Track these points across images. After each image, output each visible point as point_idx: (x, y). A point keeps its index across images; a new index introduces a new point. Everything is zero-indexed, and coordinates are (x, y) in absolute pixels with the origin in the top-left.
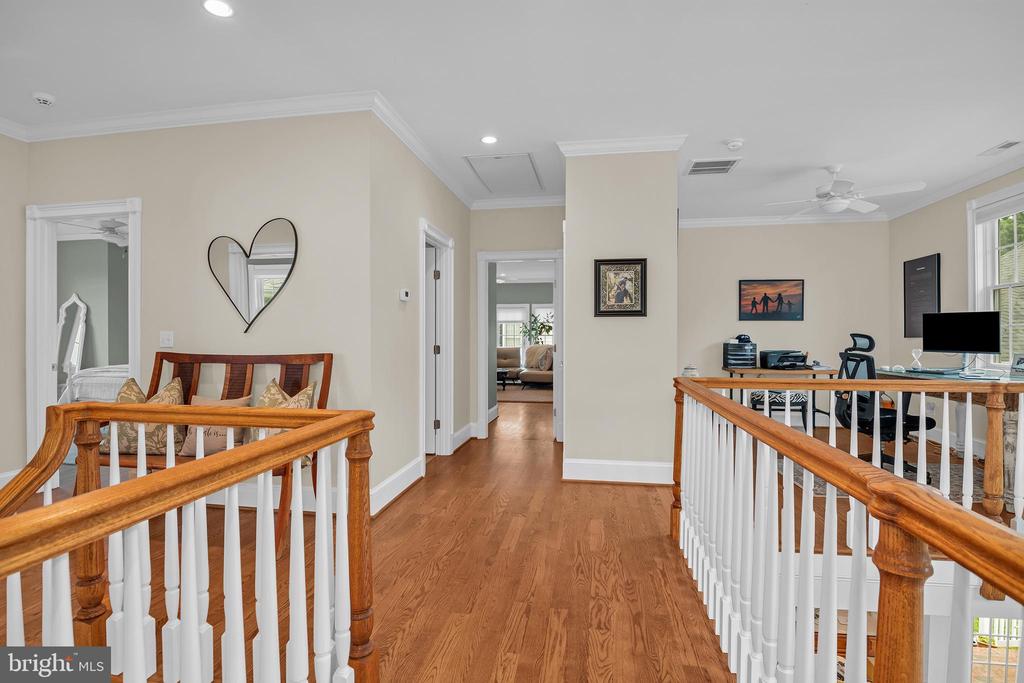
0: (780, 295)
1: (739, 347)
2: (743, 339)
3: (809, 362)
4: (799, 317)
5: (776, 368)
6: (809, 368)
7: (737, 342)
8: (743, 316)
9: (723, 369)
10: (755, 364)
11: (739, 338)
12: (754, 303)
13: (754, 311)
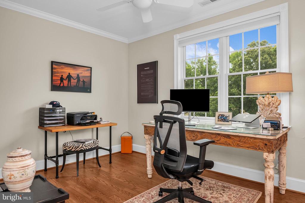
0: (78, 75)
1: (53, 111)
2: (55, 105)
3: (98, 119)
4: (89, 90)
5: (79, 124)
6: (98, 123)
7: (51, 106)
8: (54, 88)
9: (39, 127)
10: (64, 123)
11: (52, 103)
12: (62, 79)
13: (62, 85)
